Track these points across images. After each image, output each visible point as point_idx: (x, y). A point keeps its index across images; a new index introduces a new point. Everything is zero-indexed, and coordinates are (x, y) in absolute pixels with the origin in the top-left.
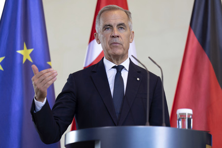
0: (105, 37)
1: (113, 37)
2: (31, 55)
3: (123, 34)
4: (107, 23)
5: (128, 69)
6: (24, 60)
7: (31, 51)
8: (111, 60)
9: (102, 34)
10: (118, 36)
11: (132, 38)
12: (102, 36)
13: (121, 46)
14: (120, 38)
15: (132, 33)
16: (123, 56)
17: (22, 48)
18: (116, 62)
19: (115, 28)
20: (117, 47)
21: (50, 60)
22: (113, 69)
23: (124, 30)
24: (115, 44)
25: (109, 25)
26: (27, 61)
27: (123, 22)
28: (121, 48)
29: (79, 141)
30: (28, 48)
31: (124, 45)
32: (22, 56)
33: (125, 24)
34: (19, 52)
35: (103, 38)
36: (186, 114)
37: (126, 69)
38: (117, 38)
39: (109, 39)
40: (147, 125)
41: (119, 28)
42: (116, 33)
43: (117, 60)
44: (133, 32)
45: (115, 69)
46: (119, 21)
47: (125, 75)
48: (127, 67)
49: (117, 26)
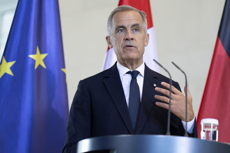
0: (117, 40)
1: (127, 39)
2: (45, 60)
3: (137, 36)
4: (120, 24)
5: (143, 75)
6: (36, 66)
7: (44, 56)
8: (125, 65)
9: (115, 37)
10: (132, 39)
11: (146, 41)
12: (114, 39)
13: (136, 50)
14: (134, 41)
15: (146, 35)
16: (138, 61)
17: (35, 53)
18: (130, 67)
19: (129, 30)
20: (131, 50)
21: (64, 67)
22: (128, 75)
23: (139, 32)
24: (129, 48)
25: (122, 27)
26: (40, 66)
27: (137, 22)
28: (135, 52)
29: (93, 150)
30: (41, 53)
31: (139, 49)
32: (34, 61)
33: (140, 25)
34: (31, 56)
35: (116, 41)
36: (211, 124)
37: (141, 75)
38: (131, 41)
39: (122, 41)
40: (168, 135)
41: (133, 30)
42: (130, 36)
43: (132, 65)
44: (148, 35)
45: (130, 75)
46: (134, 22)
47: (140, 81)
48: (142, 72)
49: (131, 27)
